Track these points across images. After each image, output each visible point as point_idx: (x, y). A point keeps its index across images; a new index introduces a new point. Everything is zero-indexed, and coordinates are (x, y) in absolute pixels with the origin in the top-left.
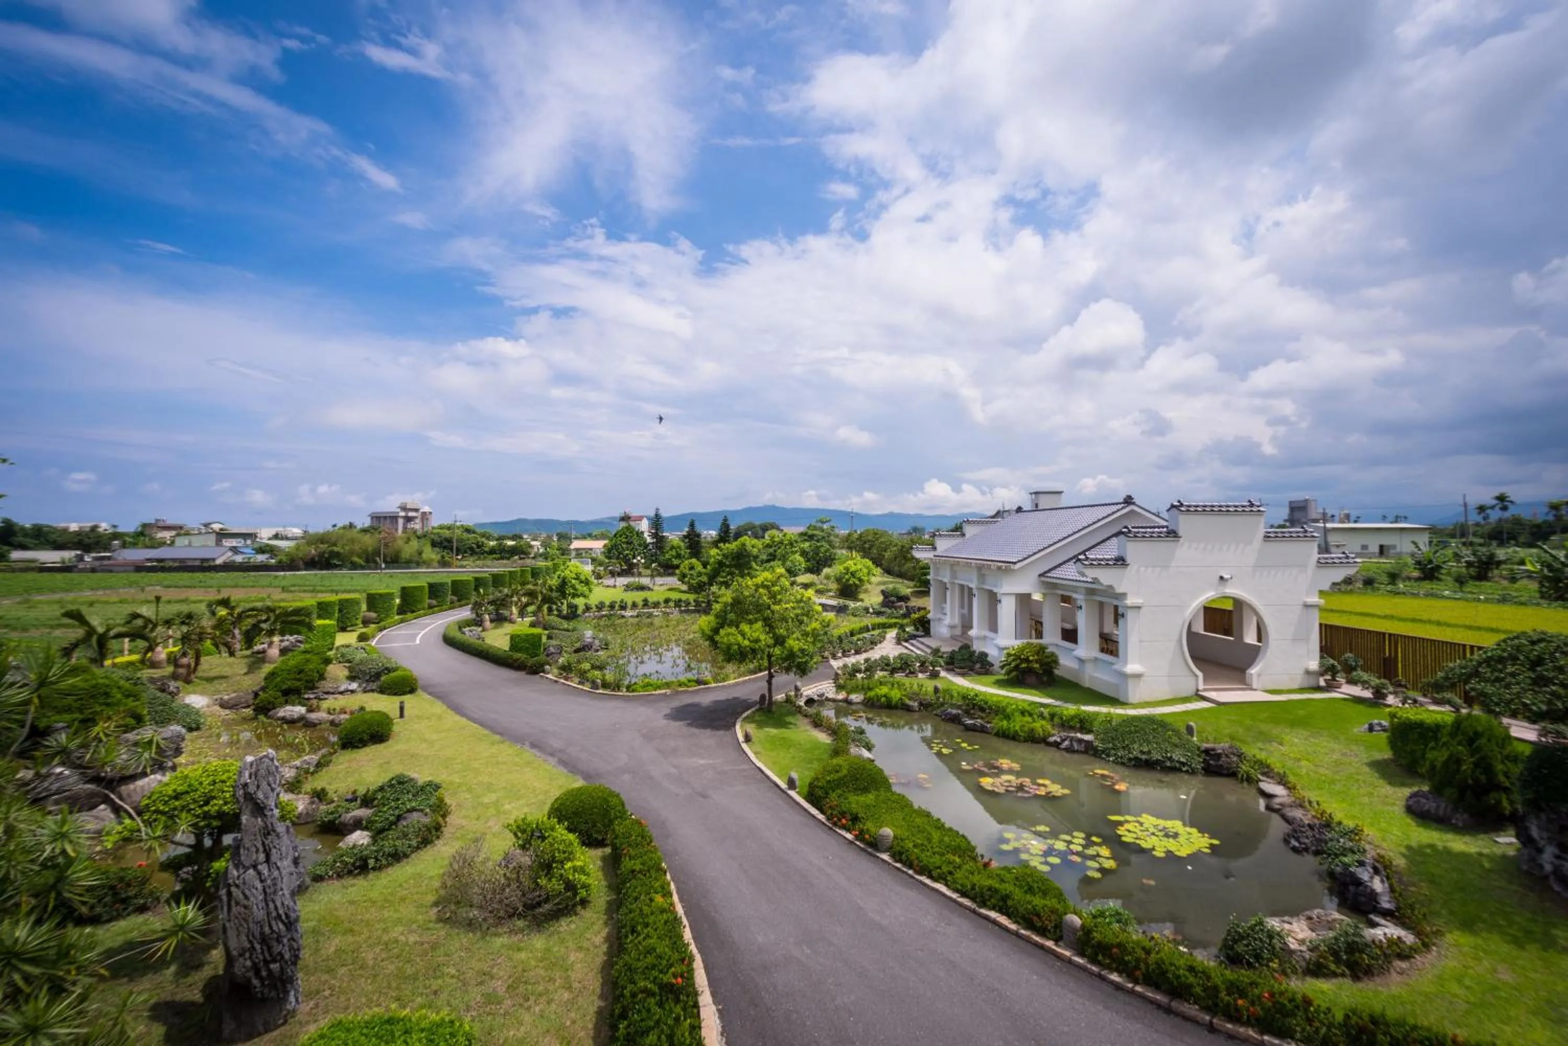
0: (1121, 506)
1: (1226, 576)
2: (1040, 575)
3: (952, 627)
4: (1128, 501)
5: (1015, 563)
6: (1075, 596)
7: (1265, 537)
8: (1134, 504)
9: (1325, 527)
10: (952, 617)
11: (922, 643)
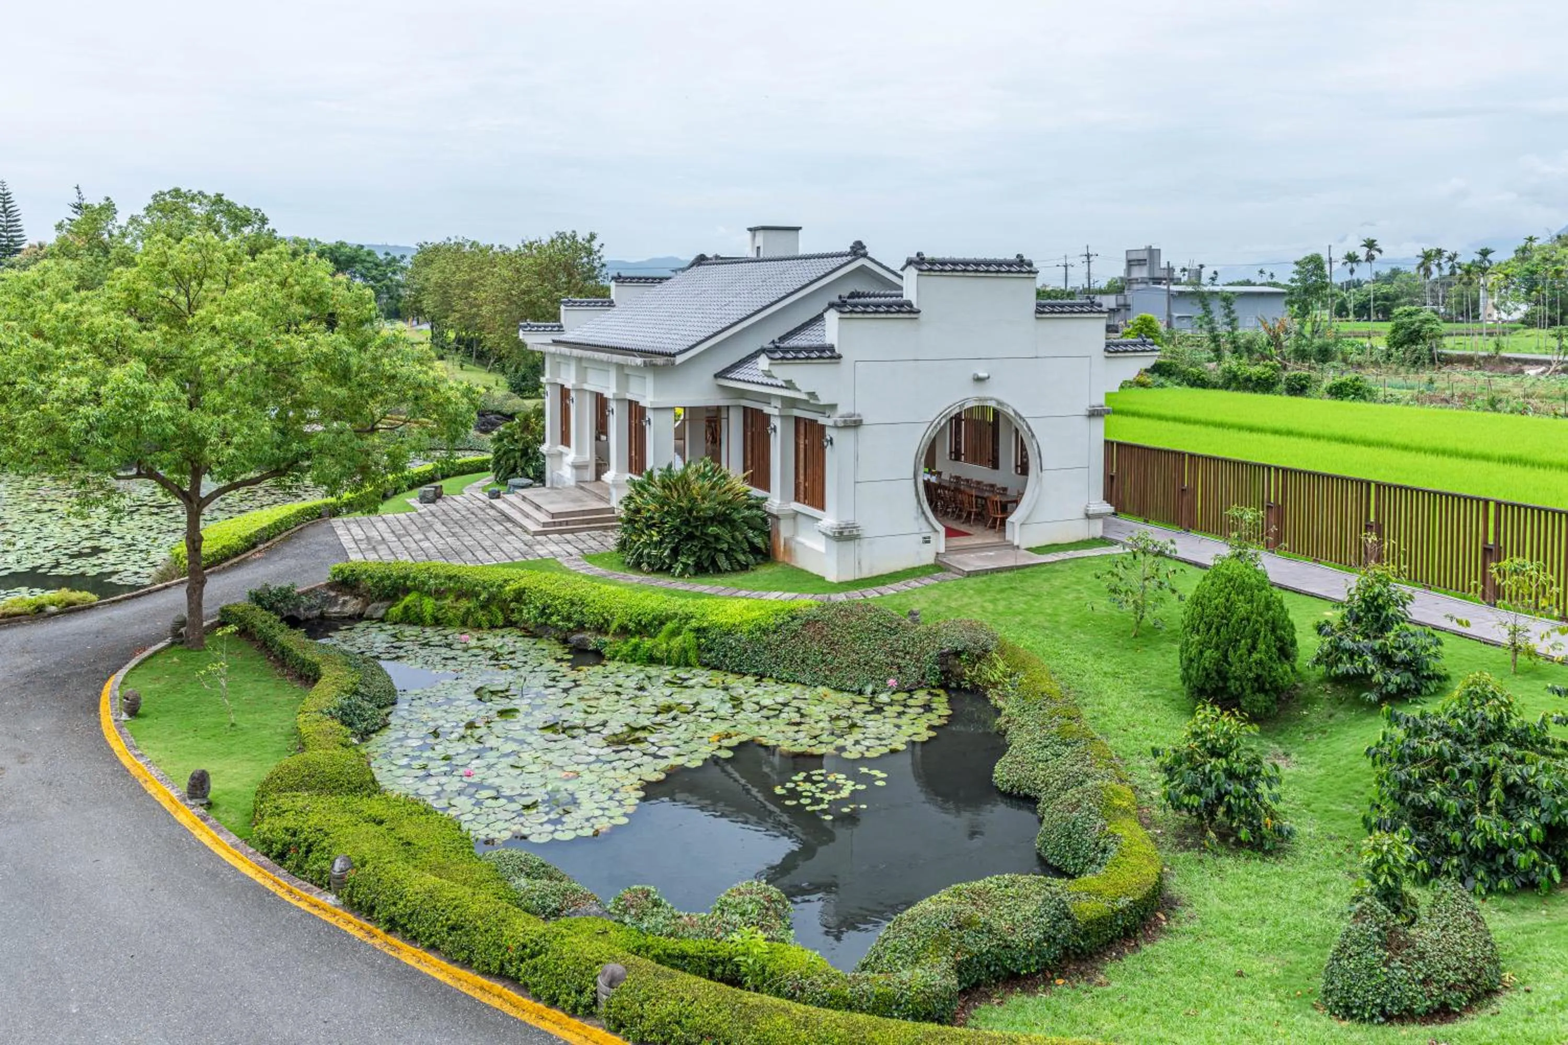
0: (845, 259)
1: (982, 374)
2: (717, 376)
3: (577, 467)
4: (858, 250)
5: (674, 355)
6: (767, 410)
7: (1038, 312)
8: (865, 255)
9: (1168, 291)
10: (579, 451)
11: (524, 498)
